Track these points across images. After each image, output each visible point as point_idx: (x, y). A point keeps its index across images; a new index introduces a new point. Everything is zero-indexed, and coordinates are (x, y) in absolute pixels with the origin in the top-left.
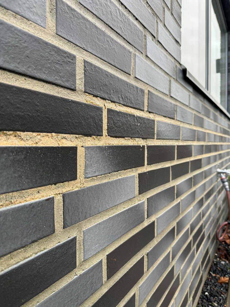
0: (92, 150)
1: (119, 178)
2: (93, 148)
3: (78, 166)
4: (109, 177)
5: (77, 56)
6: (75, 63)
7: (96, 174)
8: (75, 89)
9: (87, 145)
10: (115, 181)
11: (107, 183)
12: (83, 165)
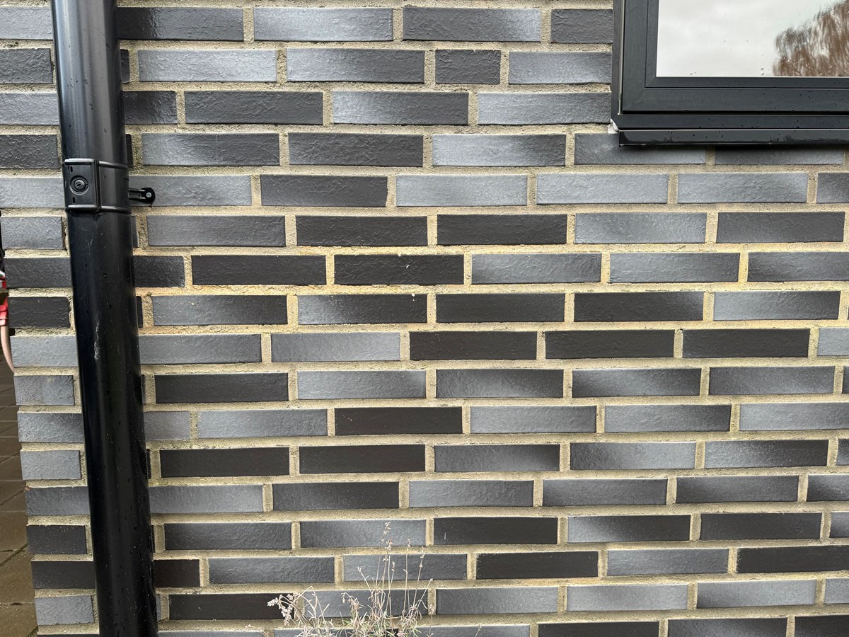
1: (361, 331)
2: (309, 297)
3: (288, 312)
4: (340, 328)
5: (286, 216)
6: (284, 223)
7: (316, 322)
8: (284, 246)
9: (301, 294)
10: (351, 334)
11: (336, 334)
12: (296, 312)
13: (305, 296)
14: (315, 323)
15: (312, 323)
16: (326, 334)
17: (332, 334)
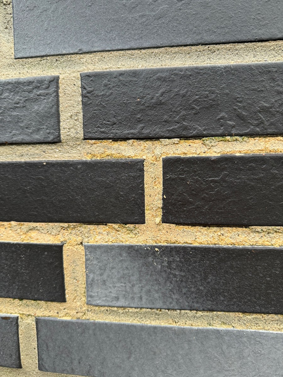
0: (107, 252)
1: (218, 326)
2: (108, 249)
3: (67, 279)
4: (173, 318)
5: (61, 77)
6: (57, 92)
7: (121, 303)
8: (56, 141)
9: (92, 242)
10: (198, 332)
11: (164, 329)
12: (82, 279)
13: (100, 247)
14: (119, 304)
15: (114, 303)
16: (143, 328)
17: (155, 328)
